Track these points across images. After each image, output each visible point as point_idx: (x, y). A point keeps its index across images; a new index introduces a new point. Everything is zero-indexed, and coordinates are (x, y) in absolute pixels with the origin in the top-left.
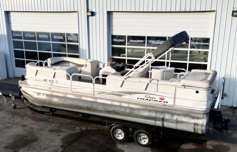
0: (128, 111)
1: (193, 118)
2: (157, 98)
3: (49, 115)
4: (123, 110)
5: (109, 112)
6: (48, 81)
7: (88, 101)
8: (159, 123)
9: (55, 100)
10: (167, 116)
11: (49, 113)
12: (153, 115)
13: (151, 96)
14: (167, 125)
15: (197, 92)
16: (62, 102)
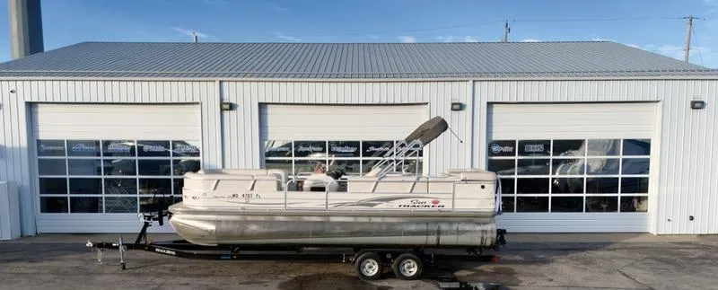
0: (384, 228)
1: (479, 224)
2: (429, 202)
3: (232, 259)
4: (376, 227)
5: (352, 234)
6: (240, 196)
7: (315, 222)
8: (432, 240)
9: (253, 228)
10: (444, 227)
11: (232, 256)
12: (424, 227)
13: (421, 200)
14: (445, 240)
15: (483, 187)
16: (266, 230)
